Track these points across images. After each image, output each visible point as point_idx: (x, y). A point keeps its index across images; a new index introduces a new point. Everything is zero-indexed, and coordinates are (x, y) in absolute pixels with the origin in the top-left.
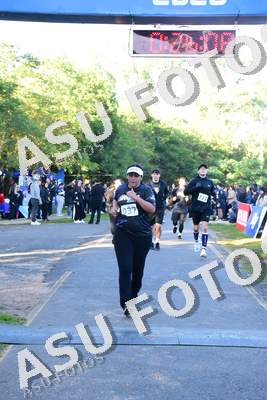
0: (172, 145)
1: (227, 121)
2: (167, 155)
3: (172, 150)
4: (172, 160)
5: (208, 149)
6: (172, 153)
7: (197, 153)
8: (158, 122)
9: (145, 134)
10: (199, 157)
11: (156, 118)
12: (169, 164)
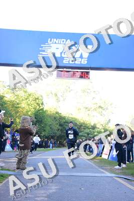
0: (66, 124)
1: (89, 114)
2: (64, 128)
5: (81, 126)
9: (55, 118)
11: (60, 112)
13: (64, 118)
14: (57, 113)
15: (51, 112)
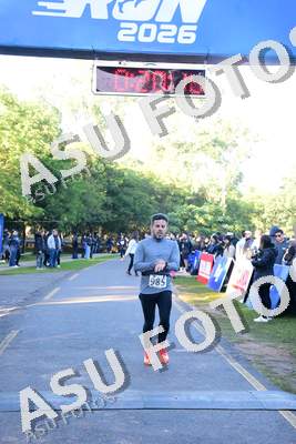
1: (186, 163)
3: (126, 194)
7: (153, 198)
10: (156, 202)
12: (122, 210)
14: (101, 160)
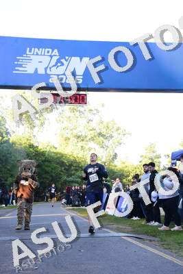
0: (46, 163)
2: (43, 170)
3: (47, 166)
4: (47, 172)
5: (71, 165)
6: (46, 168)
7: (63, 168)
8: (37, 147)
9: (28, 155)
10: (65, 171)
11: (36, 145)
12: (44, 176)
13: (43, 154)
14: (31, 146)
15: (21, 144)
